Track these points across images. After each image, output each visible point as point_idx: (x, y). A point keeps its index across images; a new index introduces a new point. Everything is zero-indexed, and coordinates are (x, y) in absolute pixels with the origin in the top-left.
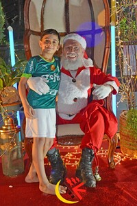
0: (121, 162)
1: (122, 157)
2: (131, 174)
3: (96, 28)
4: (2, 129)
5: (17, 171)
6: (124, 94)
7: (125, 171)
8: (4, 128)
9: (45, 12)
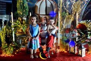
2: (61, 55)
3: (54, 13)
6: (61, 32)
9: (40, 8)
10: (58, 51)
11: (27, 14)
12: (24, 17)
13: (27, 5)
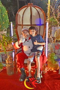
0: (47, 71)
1: (48, 69)
2: (50, 77)
3: (41, 24)
5: (12, 73)
6: (50, 48)
7: (48, 75)
8: (7, 59)
9: (24, 17)
10: (46, 70)
11: (8, 27)
12: (4, 30)
13: (7, 14)
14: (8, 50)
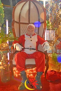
3: (40, 22)
4: (1, 61)
8: (2, 61)
14: (3, 50)
